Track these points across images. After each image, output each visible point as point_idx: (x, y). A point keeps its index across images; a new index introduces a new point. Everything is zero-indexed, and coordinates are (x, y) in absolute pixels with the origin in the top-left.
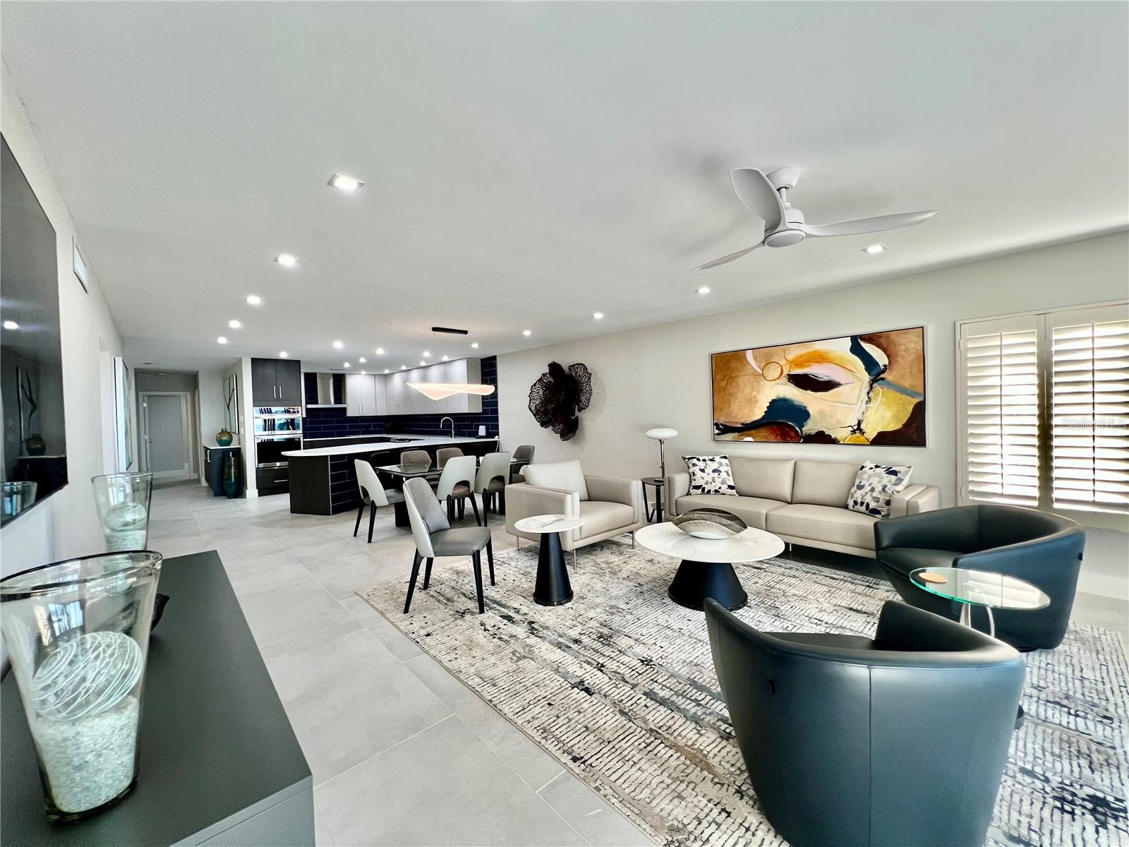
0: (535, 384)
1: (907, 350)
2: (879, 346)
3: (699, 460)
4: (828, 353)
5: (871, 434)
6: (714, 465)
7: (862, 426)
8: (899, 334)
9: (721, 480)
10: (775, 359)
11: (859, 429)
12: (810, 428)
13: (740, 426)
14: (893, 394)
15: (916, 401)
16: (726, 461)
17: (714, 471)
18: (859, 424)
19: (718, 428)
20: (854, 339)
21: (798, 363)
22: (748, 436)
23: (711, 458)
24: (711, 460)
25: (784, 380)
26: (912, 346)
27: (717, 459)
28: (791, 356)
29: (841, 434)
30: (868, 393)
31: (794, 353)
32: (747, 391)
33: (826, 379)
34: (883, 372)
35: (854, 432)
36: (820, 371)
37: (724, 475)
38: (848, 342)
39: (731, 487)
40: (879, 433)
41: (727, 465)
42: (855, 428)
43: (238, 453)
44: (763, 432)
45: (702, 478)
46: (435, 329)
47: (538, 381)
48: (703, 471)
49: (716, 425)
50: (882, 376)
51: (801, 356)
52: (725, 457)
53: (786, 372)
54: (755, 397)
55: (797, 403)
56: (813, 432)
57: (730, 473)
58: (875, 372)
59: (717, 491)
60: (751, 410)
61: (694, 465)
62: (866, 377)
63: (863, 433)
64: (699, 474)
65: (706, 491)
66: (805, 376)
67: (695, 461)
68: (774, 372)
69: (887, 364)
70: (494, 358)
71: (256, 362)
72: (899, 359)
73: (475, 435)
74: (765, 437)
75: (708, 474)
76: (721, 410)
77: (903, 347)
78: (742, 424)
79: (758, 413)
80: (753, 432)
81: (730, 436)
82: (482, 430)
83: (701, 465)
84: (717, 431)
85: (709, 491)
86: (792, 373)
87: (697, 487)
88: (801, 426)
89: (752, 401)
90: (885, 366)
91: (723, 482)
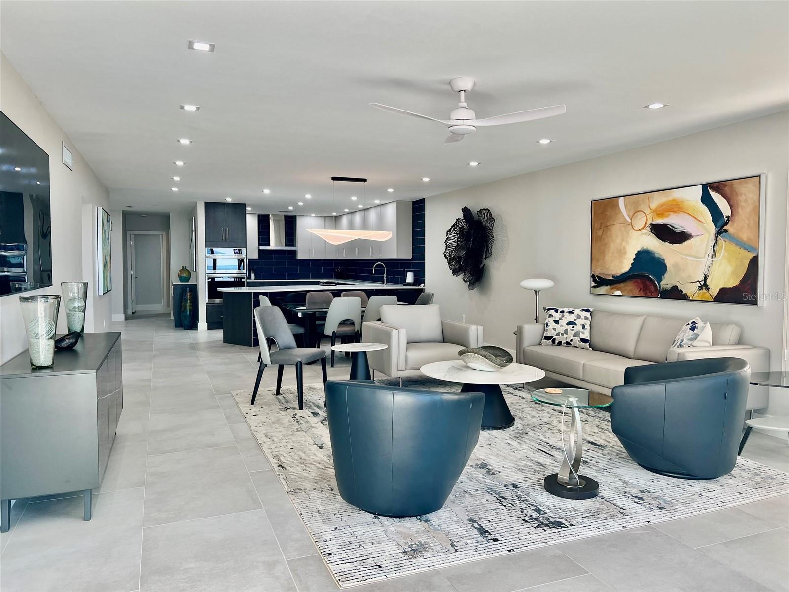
0: (450, 230)
1: (746, 201)
2: (724, 196)
3: (557, 311)
4: (684, 201)
5: (714, 291)
6: (571, 318)
7: (708, 282)
8: (740, 183)
9: (573, 332)
10: (642, 207)
11: (704, 286)
12: (667, 282)
13: (611, 278)
14: (734, 247)
15: (751, 255)
16: (588, 314)
17: (569, 323)
18: (705, 279)
19: (594, 281)
20: (705, 187)
21: (660, 213)
22: (618, 289)
23: (571, 310)
24: (570, 312)
25: (648, 229)
26: (751, 196)
27: (577, 311)
28: (654, 205)
29: (690, 289)
30: (714, 246)
31: (657, 201)
32: (618, 241)
33: (680, 230)
34: (726, 224)
35: (701, 287)
36: (677, 222)
37: (578, 327)
38: (699, 191)
39: (584, 341)
40: (721, 289)
41: (586, 318)
42: (702, 283)
43: (194, 289)
44: (630, 286)
45: (555, 329)
46: (334, 178)
47: (453, 226)
48: (557, 322)
49: (593, 276)
50: (726, 228)
51: (662, 205)
52: (588, 311)
53: (649, 222)
54: (624, 248)
55: (657, 255)
56: (669, 287)
57: (587, 326)
58: (720, 224)
59: (568, 344)
60: (621, 262)
61: (551, 316)
62: (712, 229)
63: (708, 289)
64: (552, 324)
65: (556, 342)
66: (665, 226)
67: (552, 312)
68: (640, 222)
69: (730, 215)
70: (422, 201)
71: (209, 206)
72: (740, 210)
73: (403, 282)
74: (631, 291)
75: (562, 326)
76: (598, 261)
77: (744, 197)
78: (613, 277)
79: (625, 266)
80: (622, 285)
81: (603, 289)
82: (410, 277)
83: (557, 316)
84: (593, 284)
85: (560, 343)
86: (654, 223)
87: (547, 338)
88: (660, 281)
89: (622, 252)
90: (728, 217)
91: (576, 335)
